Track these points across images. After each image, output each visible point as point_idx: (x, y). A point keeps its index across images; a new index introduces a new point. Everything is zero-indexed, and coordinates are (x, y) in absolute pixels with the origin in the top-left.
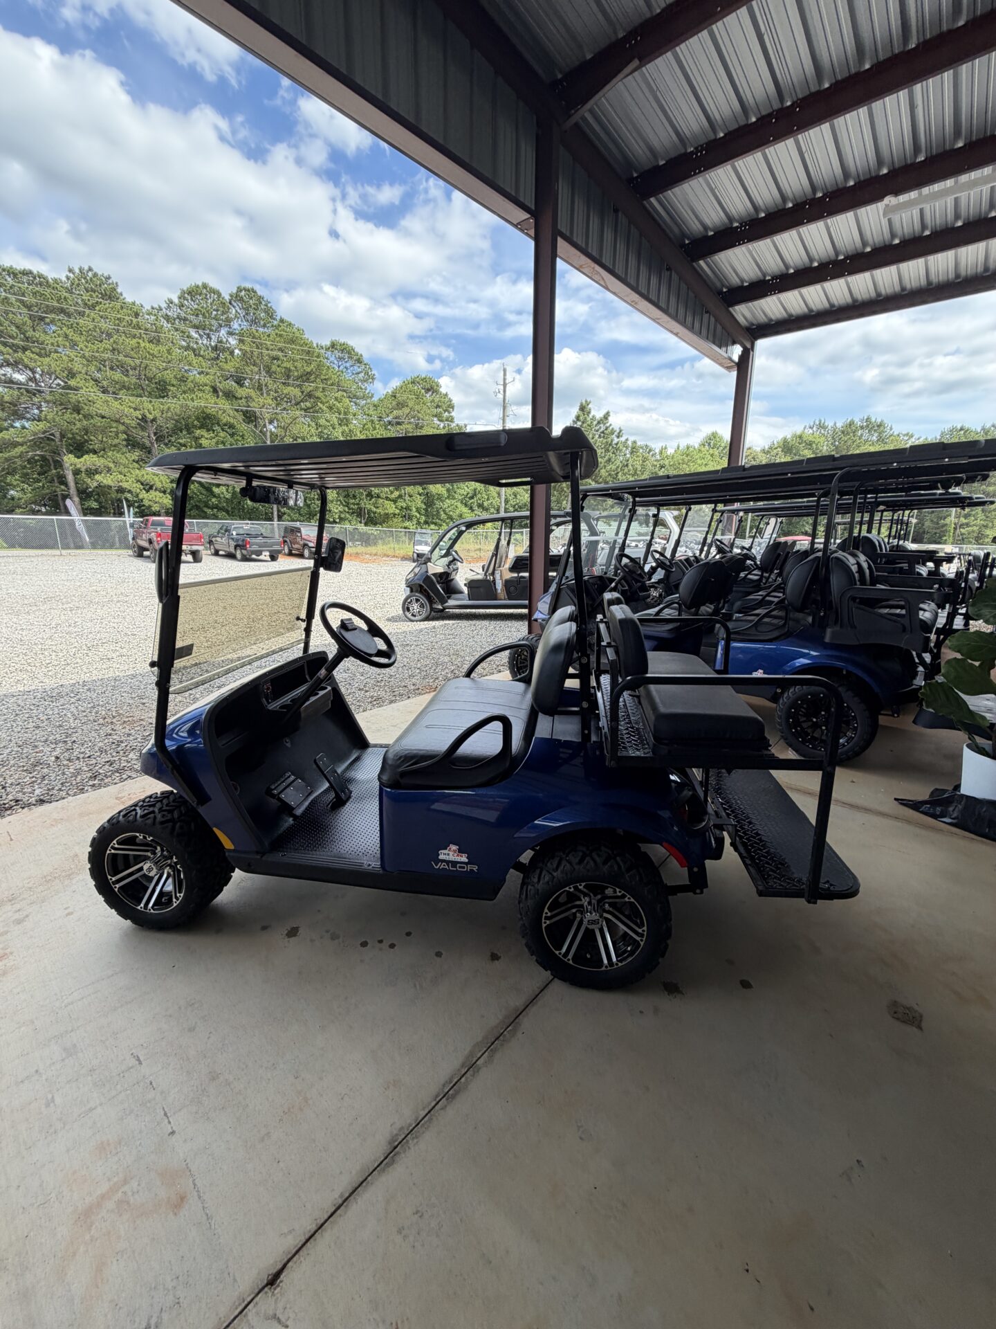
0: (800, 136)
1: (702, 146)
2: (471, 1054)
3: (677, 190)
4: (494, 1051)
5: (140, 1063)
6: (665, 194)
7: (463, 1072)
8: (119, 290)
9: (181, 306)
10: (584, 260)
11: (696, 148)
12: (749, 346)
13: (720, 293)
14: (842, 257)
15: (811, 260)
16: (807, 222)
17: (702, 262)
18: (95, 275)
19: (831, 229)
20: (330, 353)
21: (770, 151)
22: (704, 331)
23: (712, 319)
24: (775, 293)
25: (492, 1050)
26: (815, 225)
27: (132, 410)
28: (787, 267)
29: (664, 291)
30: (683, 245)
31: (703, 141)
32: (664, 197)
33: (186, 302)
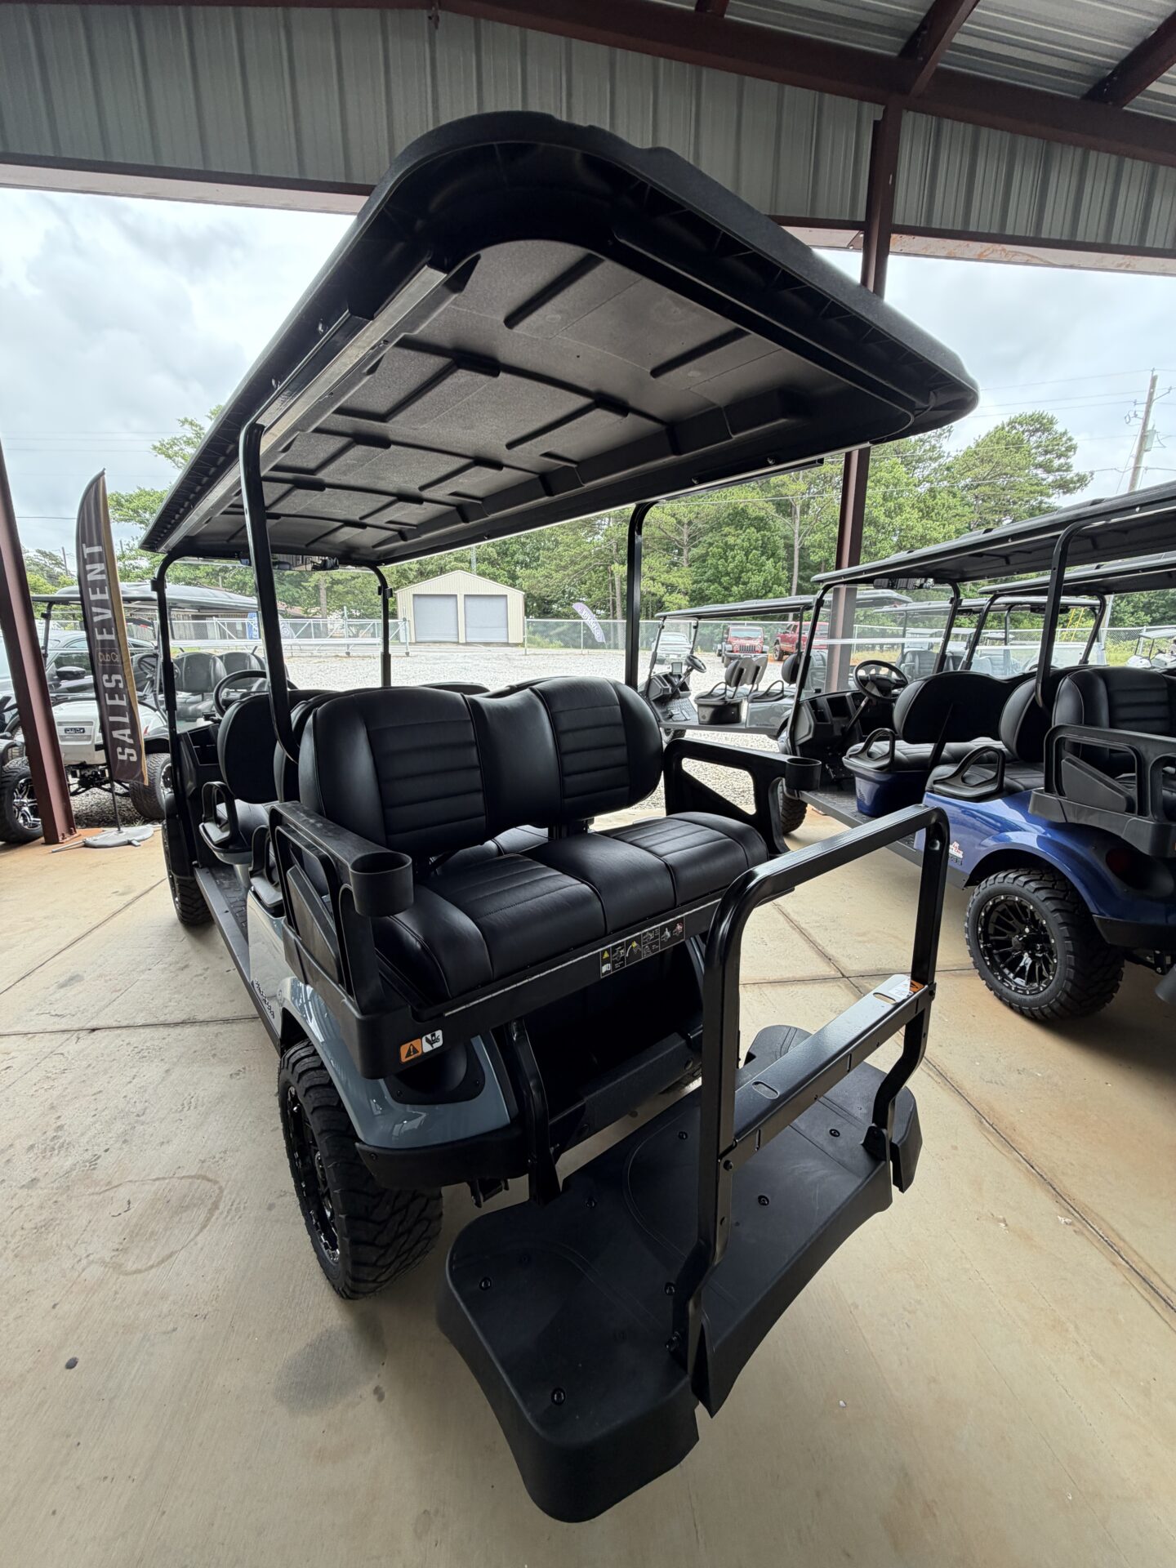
10: (977, 247)
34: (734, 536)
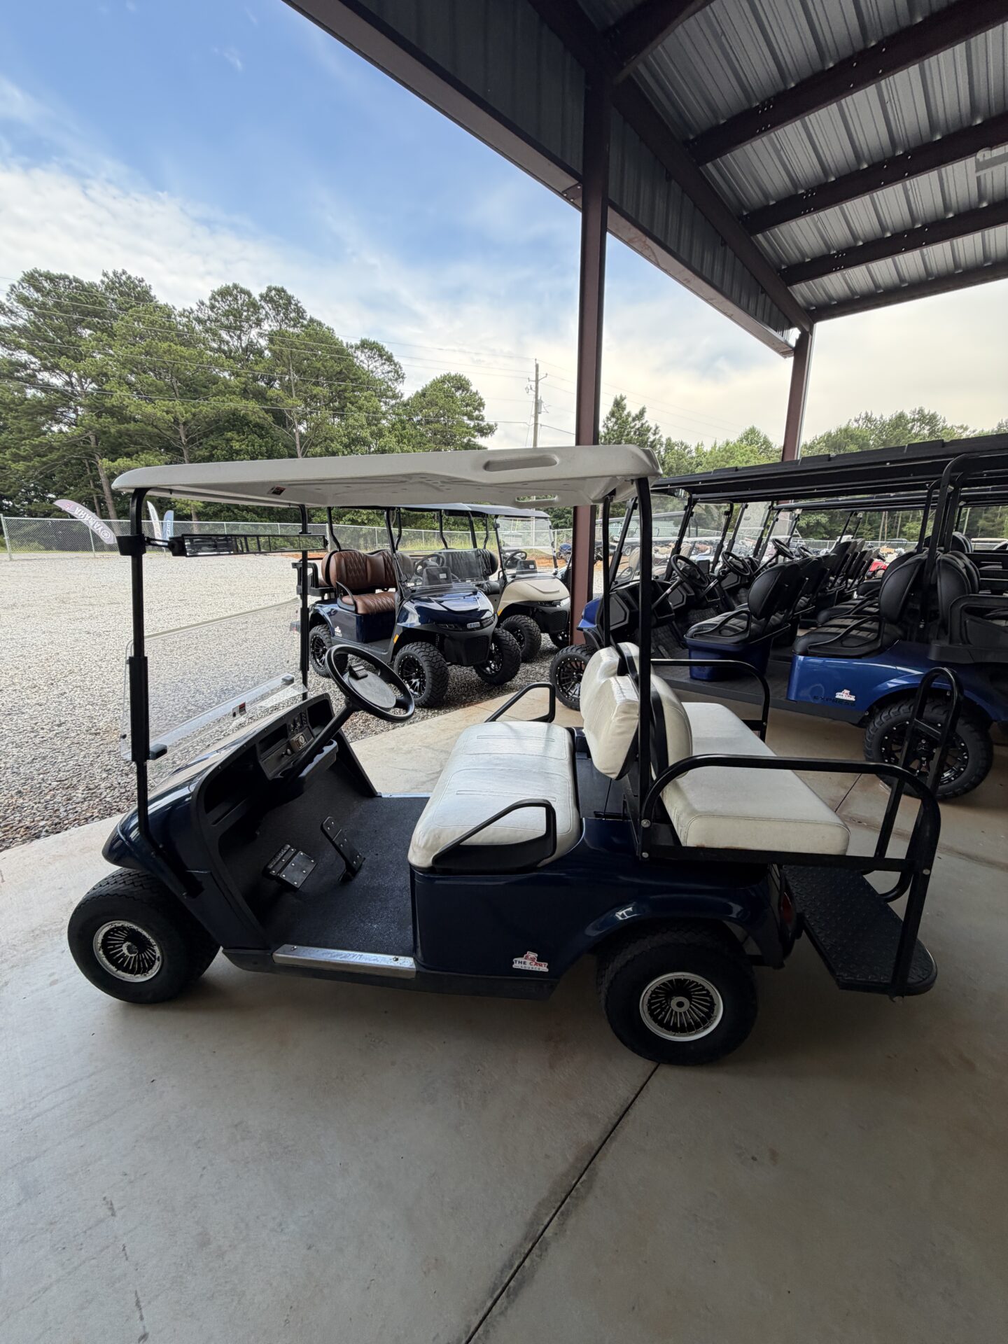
0: (883, 82)
1: (769, 99)
2: (536, 1217)
3: (738, 152)
4: (566, 1215)
5: (113, 1215)
6: (723, 158)
7: (526, 1251)
8: (152, 293)
9: (212, 307)
10: (635, 232)
11: (762, 103)
12: (807, 330)
13: (779, 270)
14: (920, 226)
15: (884, 228)
16: (884, 185)
17: (760, 236)
18: (129, 278)
19: (910, 193)
20: (358, 353)
21: (848, 101)
22: (760, 312)
23: (768, 300)
24: (840, 269)
25: (562, 1214)
26: (891, 188)
27: (164, 413)
28: (855, 238)
29: (718, 268)
30: (741, 217)
31: (771, 92)
32: (723, 163)
33: (217, 304)
34: (237, 441)
